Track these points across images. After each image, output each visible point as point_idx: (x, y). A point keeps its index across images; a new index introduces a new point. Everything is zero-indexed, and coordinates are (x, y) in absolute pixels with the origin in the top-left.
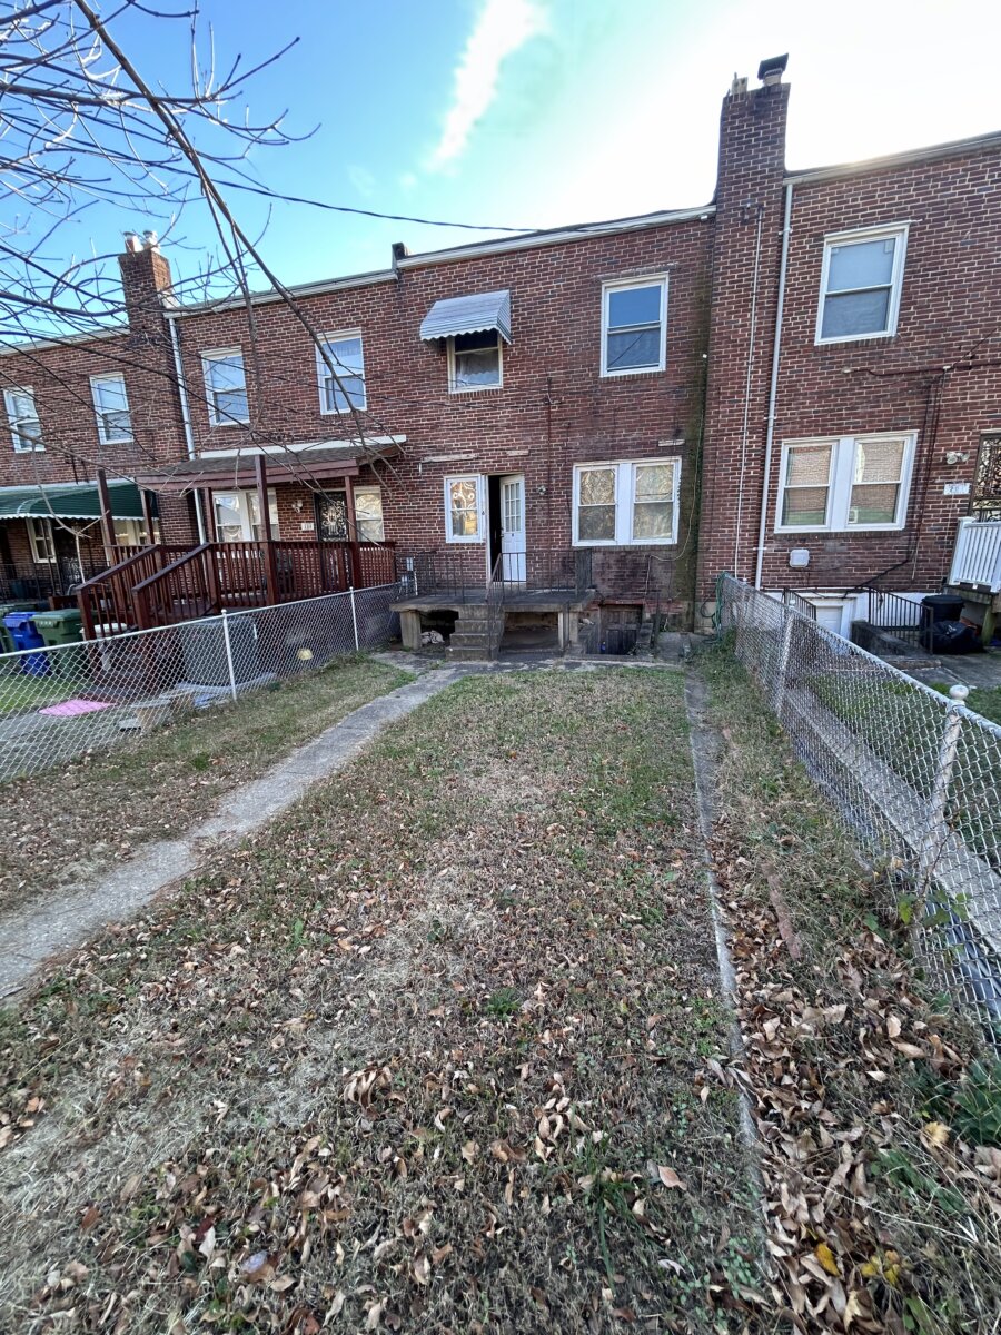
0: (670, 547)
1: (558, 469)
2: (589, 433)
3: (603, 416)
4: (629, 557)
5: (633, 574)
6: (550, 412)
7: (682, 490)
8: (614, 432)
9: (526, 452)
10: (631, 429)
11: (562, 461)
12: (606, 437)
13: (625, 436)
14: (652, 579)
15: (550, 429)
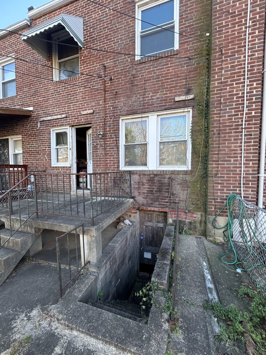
0: (186, 173)
1: (110, 121)
2: (129, 97)
3: (137, 85)
4: (156, 178)
5: (160, 190)
6: (105, 86)
7: (193, 132)
8: (145, 95)
9: (92, 111)
10: (156, 92)
11: (112, 116)
12: (139, 98)
13: (151, 96)
14: (173, 194)
15: (105, 97)
